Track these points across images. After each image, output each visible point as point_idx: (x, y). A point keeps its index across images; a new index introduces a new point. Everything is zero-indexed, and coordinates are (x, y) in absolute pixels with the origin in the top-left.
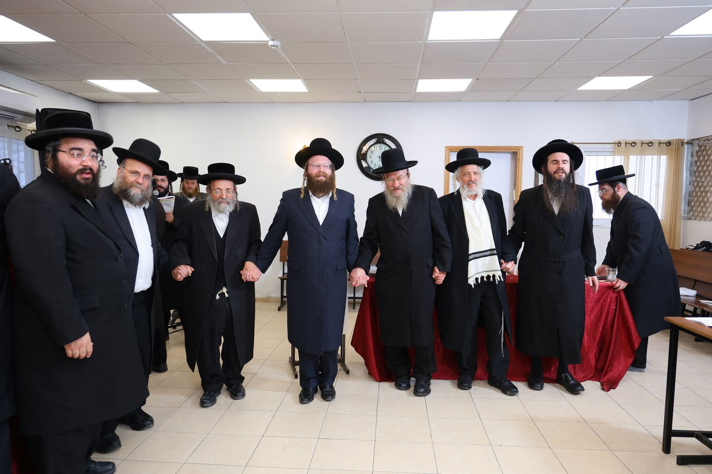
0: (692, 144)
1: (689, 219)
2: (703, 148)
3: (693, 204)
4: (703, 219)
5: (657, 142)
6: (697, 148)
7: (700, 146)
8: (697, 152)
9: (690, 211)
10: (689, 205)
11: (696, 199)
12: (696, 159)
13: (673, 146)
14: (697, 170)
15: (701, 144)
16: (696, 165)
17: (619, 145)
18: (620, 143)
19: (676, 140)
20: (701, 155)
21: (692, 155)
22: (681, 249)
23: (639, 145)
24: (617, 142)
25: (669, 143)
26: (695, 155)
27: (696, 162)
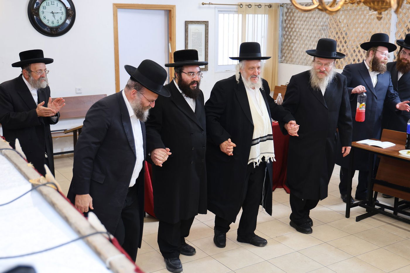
0: (283, 6)
1: (282, 62)
2: (290, 10)
3: (284, 51)
4: (292, 63)
5: (264, 5)
6: (286, 10)
7: (288, 9)
8: (286, 13)
9: (283, 57)
10: (281, 52)
11: (287, 48)
12: (285, 18)
13: (273, 8)
14: (286, 26)
15: (288, 8)
16: (285, 23)
17: (241, 6)
18: (241, 5)
19: (275, 3)
20: (289, 15)
21: (283, 15)
22: (281, 86)
23: (253, 7)
24: (240, 4)
25: (270, 6)
26: (285, 15)
27: (285, 21)
